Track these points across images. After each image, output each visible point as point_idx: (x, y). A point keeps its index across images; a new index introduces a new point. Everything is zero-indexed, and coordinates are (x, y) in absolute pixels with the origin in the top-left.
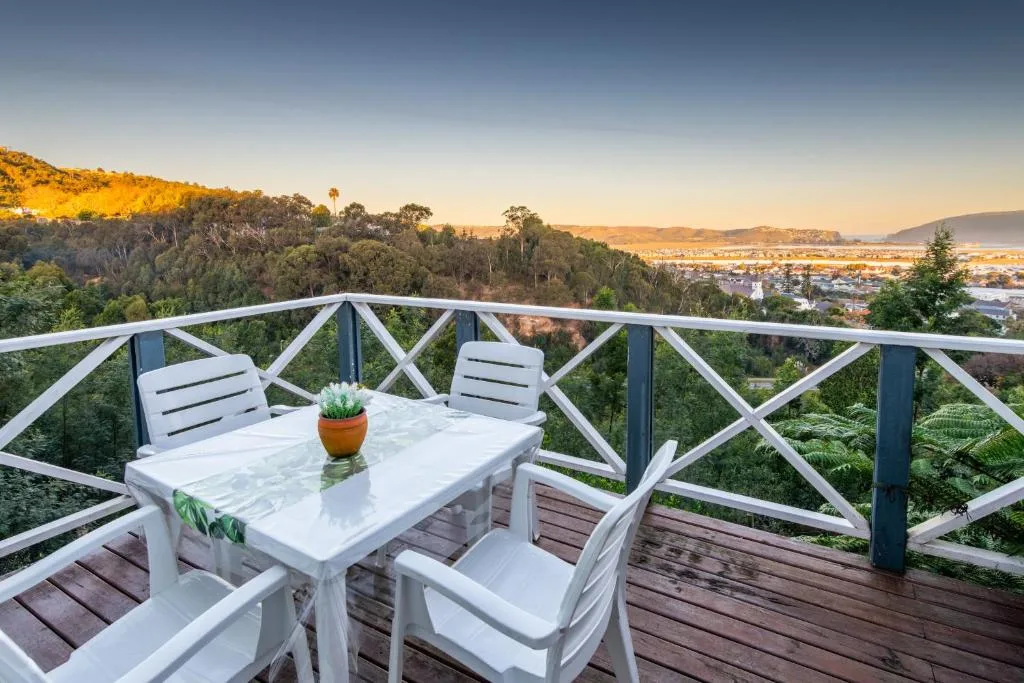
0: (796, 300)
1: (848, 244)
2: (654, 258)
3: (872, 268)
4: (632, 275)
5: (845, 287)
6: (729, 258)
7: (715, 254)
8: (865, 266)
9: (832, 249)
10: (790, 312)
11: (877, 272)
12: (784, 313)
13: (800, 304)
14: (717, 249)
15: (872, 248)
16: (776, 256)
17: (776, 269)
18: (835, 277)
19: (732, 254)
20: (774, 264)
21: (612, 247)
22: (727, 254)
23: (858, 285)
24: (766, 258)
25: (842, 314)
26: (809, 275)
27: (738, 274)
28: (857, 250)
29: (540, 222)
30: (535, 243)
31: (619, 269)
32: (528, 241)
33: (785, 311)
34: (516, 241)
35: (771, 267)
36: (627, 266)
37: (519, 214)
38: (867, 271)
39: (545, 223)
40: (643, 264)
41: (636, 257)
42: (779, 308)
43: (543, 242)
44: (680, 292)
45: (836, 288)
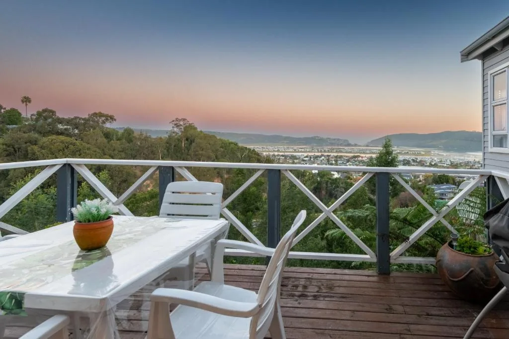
0: (332, 173)
1: (352, 146)
2: (263, 151)
3: (362, 157)
6: (301, 152)
7: (295, 150)
8: (359, 156)
9: (346, 148)
10: (330, 179)
11: (364, 159)
12: (327, 180)
13: (334, 175)
14: (295, 147)
15: (361, 148)
16: (323, 150)
17: (323, 158)
18: (348, 161)
19: (303, 150)
20: (322, 155)
21: (240, 145)
22: (300, 150)
23: (357, 165)
24: (318, 152)
25: (351, 179)
26: (337, 160)
27: (306, 160)
28: (356, 149)
29: (196, 128)
30: (192, 142)
31: (244, 157)
32: (187, 140)
33: (328, 178)
34: (179, 140)
35: (321, 157)
36: (249, 156)
37: (182, 123)
38: (360, 159)
39: (199, 130)
40: (258, 155)
41: (254, 150)
42: (325, 177)
43: (197, 140)
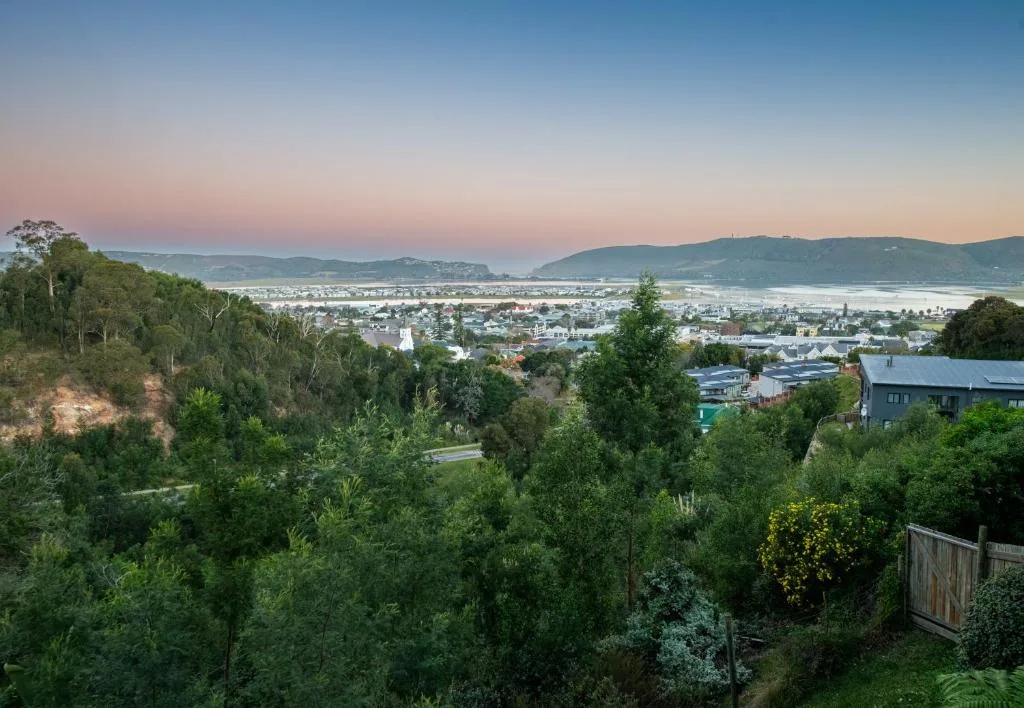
0: (451, 348)
1: (497, 280)
2: (272, 300)
3: (522, 307)
4: (243, 326)
5: (497, 329)
6: (369, 298)
7: (353, 294)
8: (515, 305)
9: (481, 285)
10: (446, 365)
11: (526, 311)
12: (439, 367)
13: (454, 353)
14: (354, 287)
15: (519, 284)
16: (424, 293)
17: (425, 311)
18: (488, 317)
19: (373, 293)
20: (423, 305)
21: (209, 286)
22: (366, 293)
23: (509, 327)
24: (412, 297)
25: (498, 363)
26: (461, 317)
27: (382, 319)
28: (505, 286)
29: (83, 247)
30: (76, 281)
31: (221, 317)
32: (61, 277)
33: (440, 363)
34: (39, 279)
35: (418, 309)
36: (233, 315)
37: (42, 233)
38: (517, 311)
39: (92, 249)
40: (258, 310)
41: (246, 299)
42: (433, 360)
43: (90, 279)
44: (311, 346)
45: (490, 331)
